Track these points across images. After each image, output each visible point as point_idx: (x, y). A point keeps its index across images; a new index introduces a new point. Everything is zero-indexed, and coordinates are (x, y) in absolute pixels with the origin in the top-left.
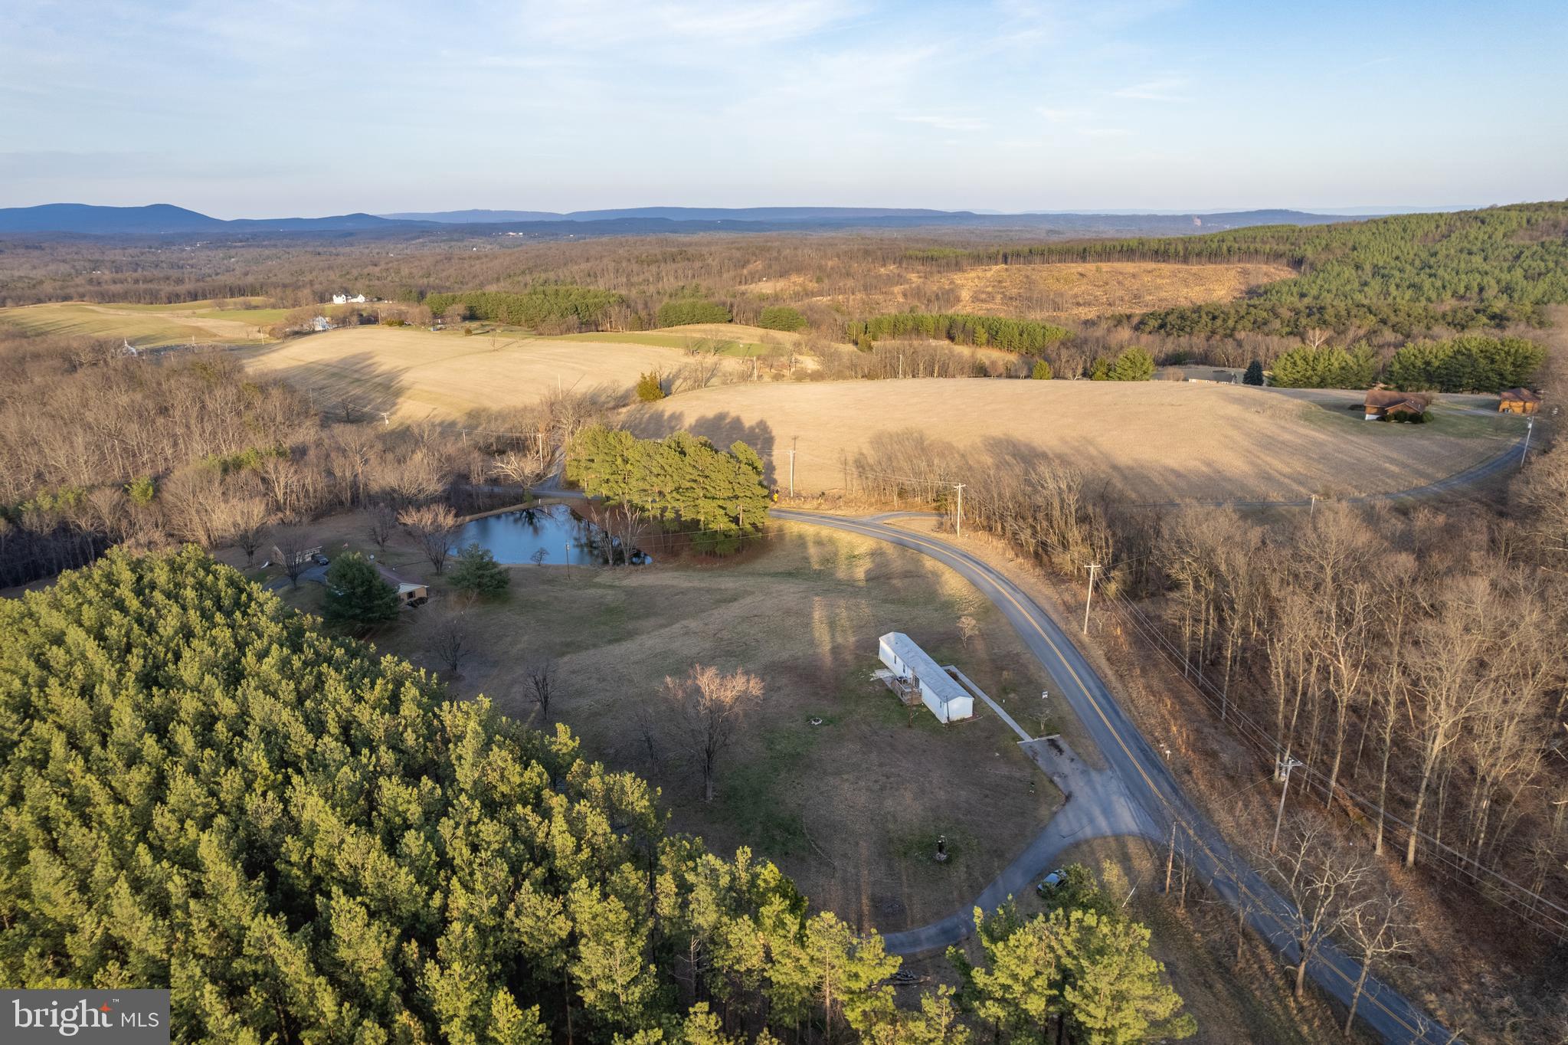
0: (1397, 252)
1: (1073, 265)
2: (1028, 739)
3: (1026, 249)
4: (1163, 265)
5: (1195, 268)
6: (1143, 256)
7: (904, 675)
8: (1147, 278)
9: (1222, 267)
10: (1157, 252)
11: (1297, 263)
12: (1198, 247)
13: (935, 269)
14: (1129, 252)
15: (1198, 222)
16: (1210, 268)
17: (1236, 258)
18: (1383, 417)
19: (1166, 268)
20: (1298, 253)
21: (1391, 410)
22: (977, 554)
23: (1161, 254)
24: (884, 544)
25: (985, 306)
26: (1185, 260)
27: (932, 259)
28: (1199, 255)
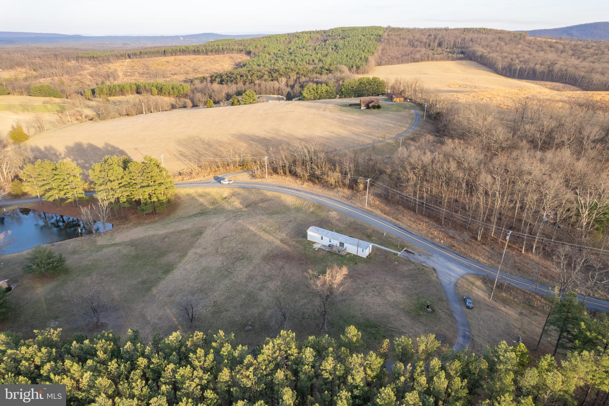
0: (278, 49)
1: (161, 58)
2: (399, 253)
3: (138, 52)
4: (198, 56)
5: (212, 57)
6: (189, 53)
7: (330, 243)
8: (195, 62)
9: (221, 56)
10: (194, 51)
11: (249, 53)
12: (210, 48)
13: (97, 62)
14: (184, 51)
15: (182, 38)
16: (217, 57)
17: (226, 52)
18: (368, 107)
19: (201, 57)
20: (248, 49)
21: (370, 105)
22: (284, 184)
23: (196, 52)
24: (236, 190)
25: (132, 78)
26: (207, 54)
27: (93, 57)
28: (211, 51)
